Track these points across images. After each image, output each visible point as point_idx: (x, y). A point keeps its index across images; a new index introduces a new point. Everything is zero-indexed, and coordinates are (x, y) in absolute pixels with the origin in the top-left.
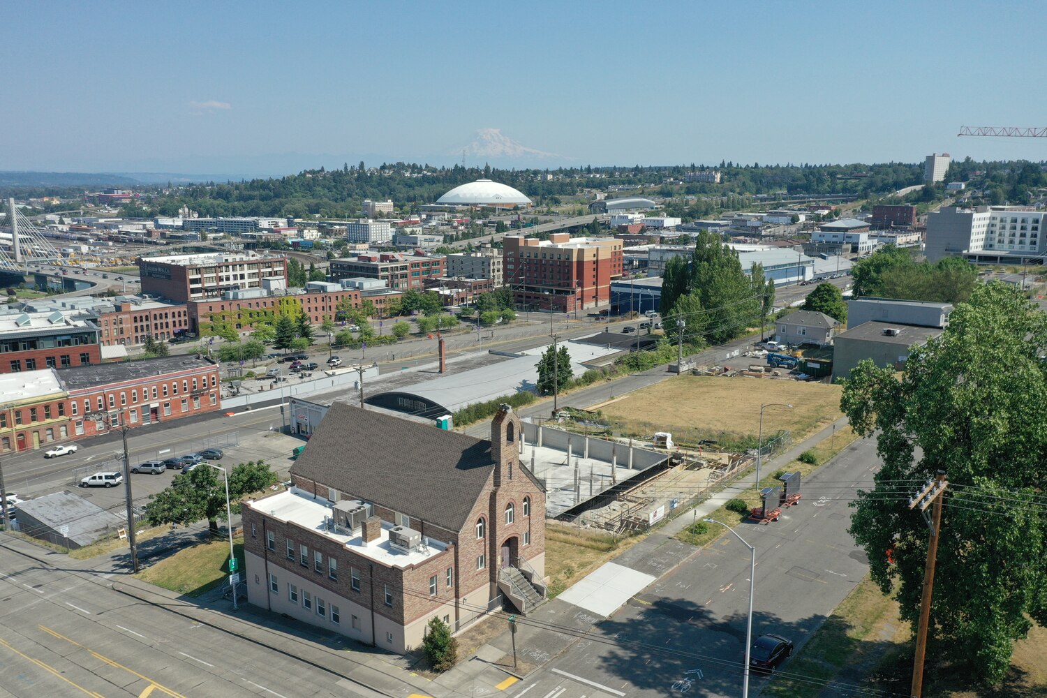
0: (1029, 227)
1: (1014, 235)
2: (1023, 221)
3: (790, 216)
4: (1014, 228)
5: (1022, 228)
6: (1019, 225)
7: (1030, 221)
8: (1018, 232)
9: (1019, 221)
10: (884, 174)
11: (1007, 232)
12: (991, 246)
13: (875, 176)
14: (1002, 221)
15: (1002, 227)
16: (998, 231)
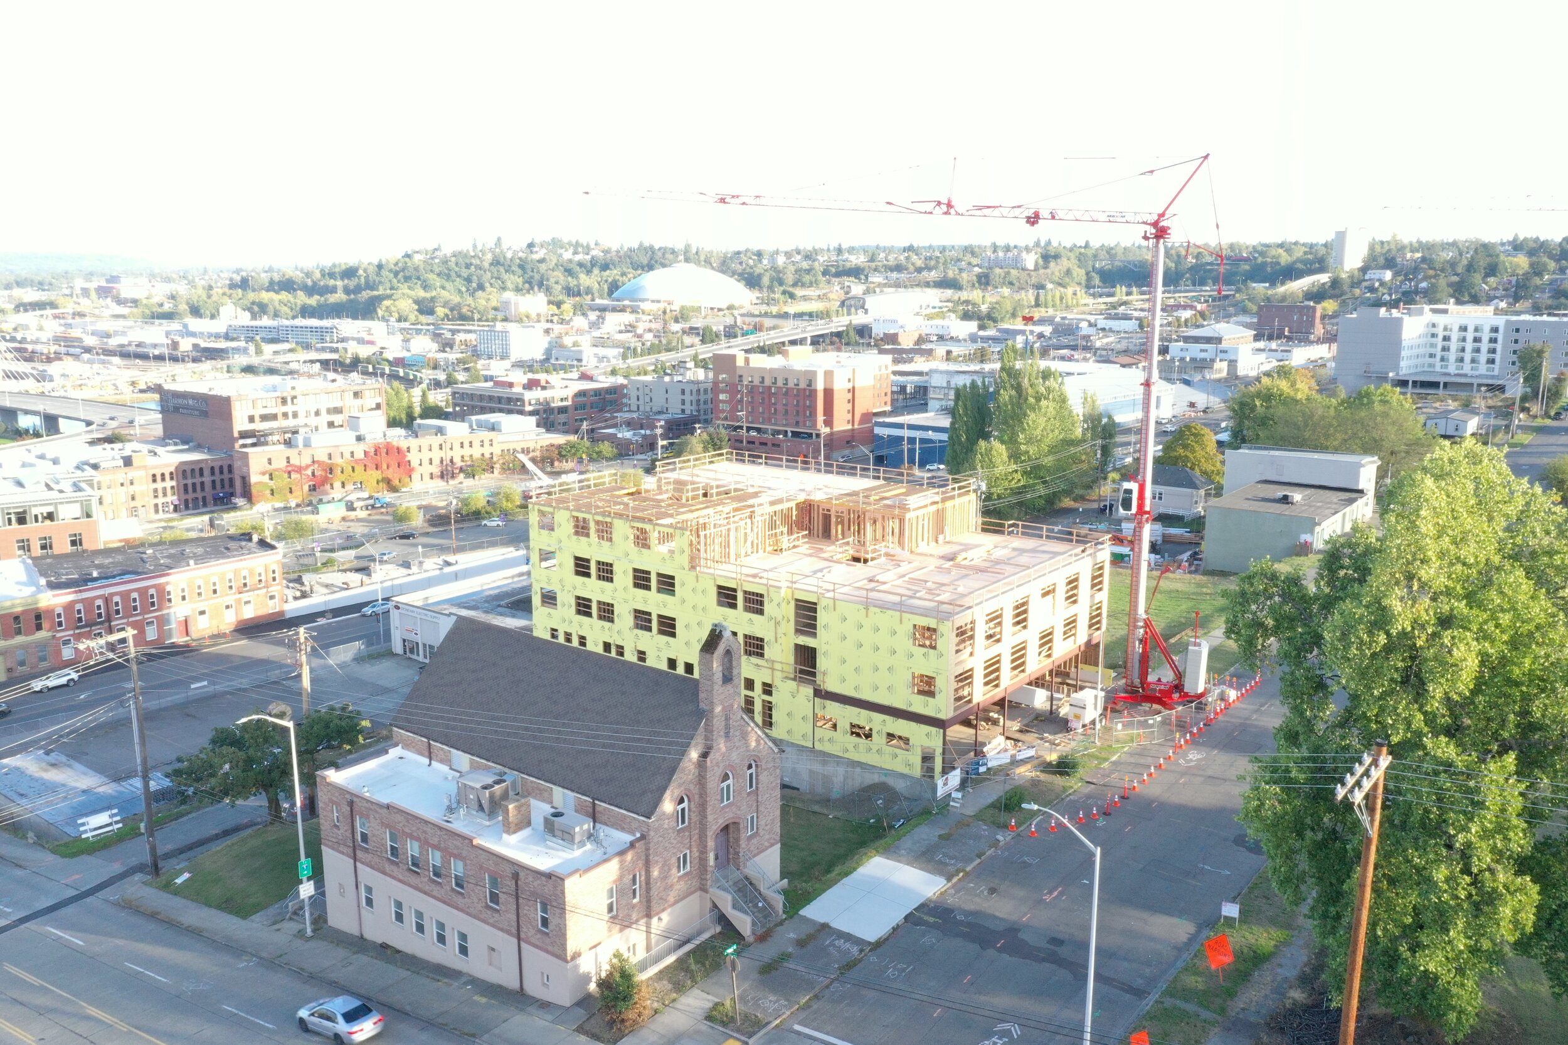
0: (1485, 338)
2: (1476, 330)
3: (1137, 319)
4: (1464, 340)
5: (1477, 340)
6: (1470, 336)
7: (1487, 329)
8: (1469, 346)
9: (1471, 329)
10: (1273, 257)
11: (1454, 345)
12: (1430, 365)
13: (1260, 260)
14: (1445, 329)
15: (1446, 339)
16: (1440, 343)
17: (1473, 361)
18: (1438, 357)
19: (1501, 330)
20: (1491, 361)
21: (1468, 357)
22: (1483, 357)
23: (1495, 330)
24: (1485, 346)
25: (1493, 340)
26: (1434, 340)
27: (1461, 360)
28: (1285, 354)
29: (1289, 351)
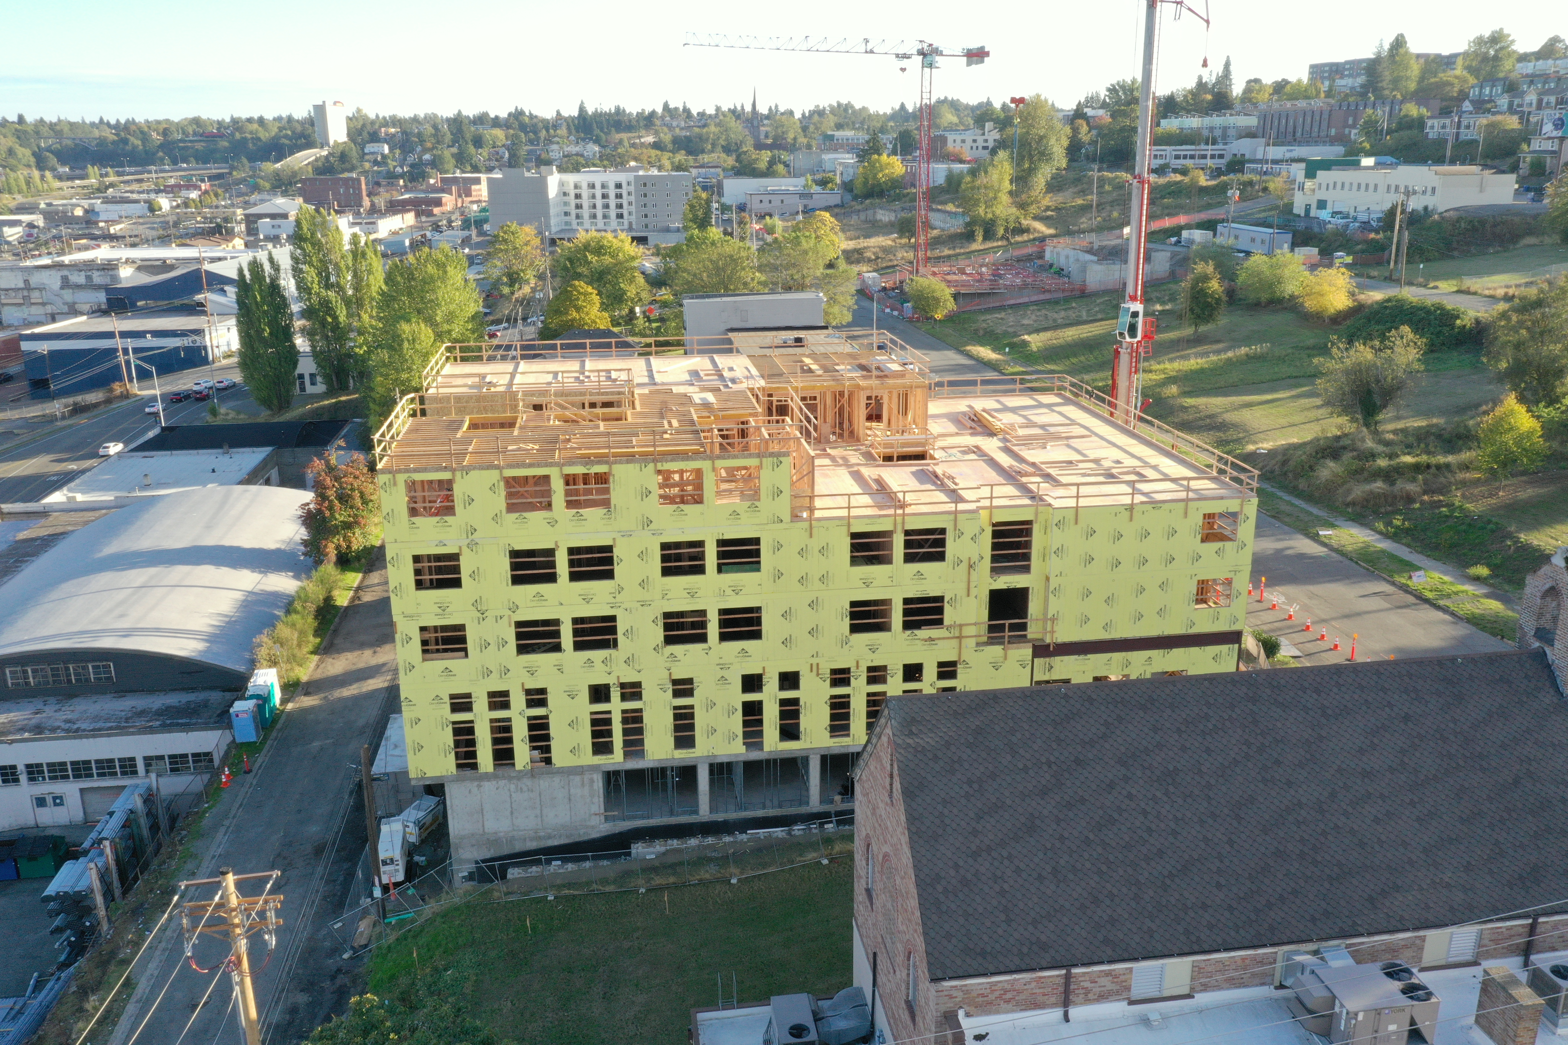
0: (612, 195)
1: (594, 207)
2: (603, 186)
3: (146, 202)
4: (594, 197)
5: (604, 196)
6: (598, 192)
7: (612, 186)
8: (599, 202)
9: (598, 186)
10: (251, 133)
11: (585, 202)
12: (567, 223)
13: (238, 136)
14: (576, 187)
15: (578, 196)
16: (573, 202)
17: (605, 217)
18: (573, 216)
19: (624, 185)
20: (620, 216)
21: (599, 212)
22: (613, 212)
23: (619, 186)
24: (612, 202)
25: (619, 196)
26: (566, 199)
27: (594, 216)
28: (370, 226)
29: (374, 223)
